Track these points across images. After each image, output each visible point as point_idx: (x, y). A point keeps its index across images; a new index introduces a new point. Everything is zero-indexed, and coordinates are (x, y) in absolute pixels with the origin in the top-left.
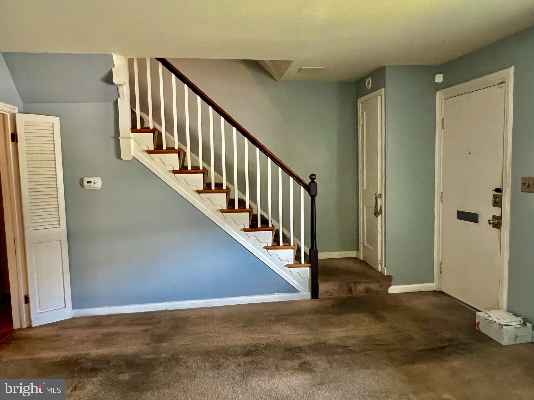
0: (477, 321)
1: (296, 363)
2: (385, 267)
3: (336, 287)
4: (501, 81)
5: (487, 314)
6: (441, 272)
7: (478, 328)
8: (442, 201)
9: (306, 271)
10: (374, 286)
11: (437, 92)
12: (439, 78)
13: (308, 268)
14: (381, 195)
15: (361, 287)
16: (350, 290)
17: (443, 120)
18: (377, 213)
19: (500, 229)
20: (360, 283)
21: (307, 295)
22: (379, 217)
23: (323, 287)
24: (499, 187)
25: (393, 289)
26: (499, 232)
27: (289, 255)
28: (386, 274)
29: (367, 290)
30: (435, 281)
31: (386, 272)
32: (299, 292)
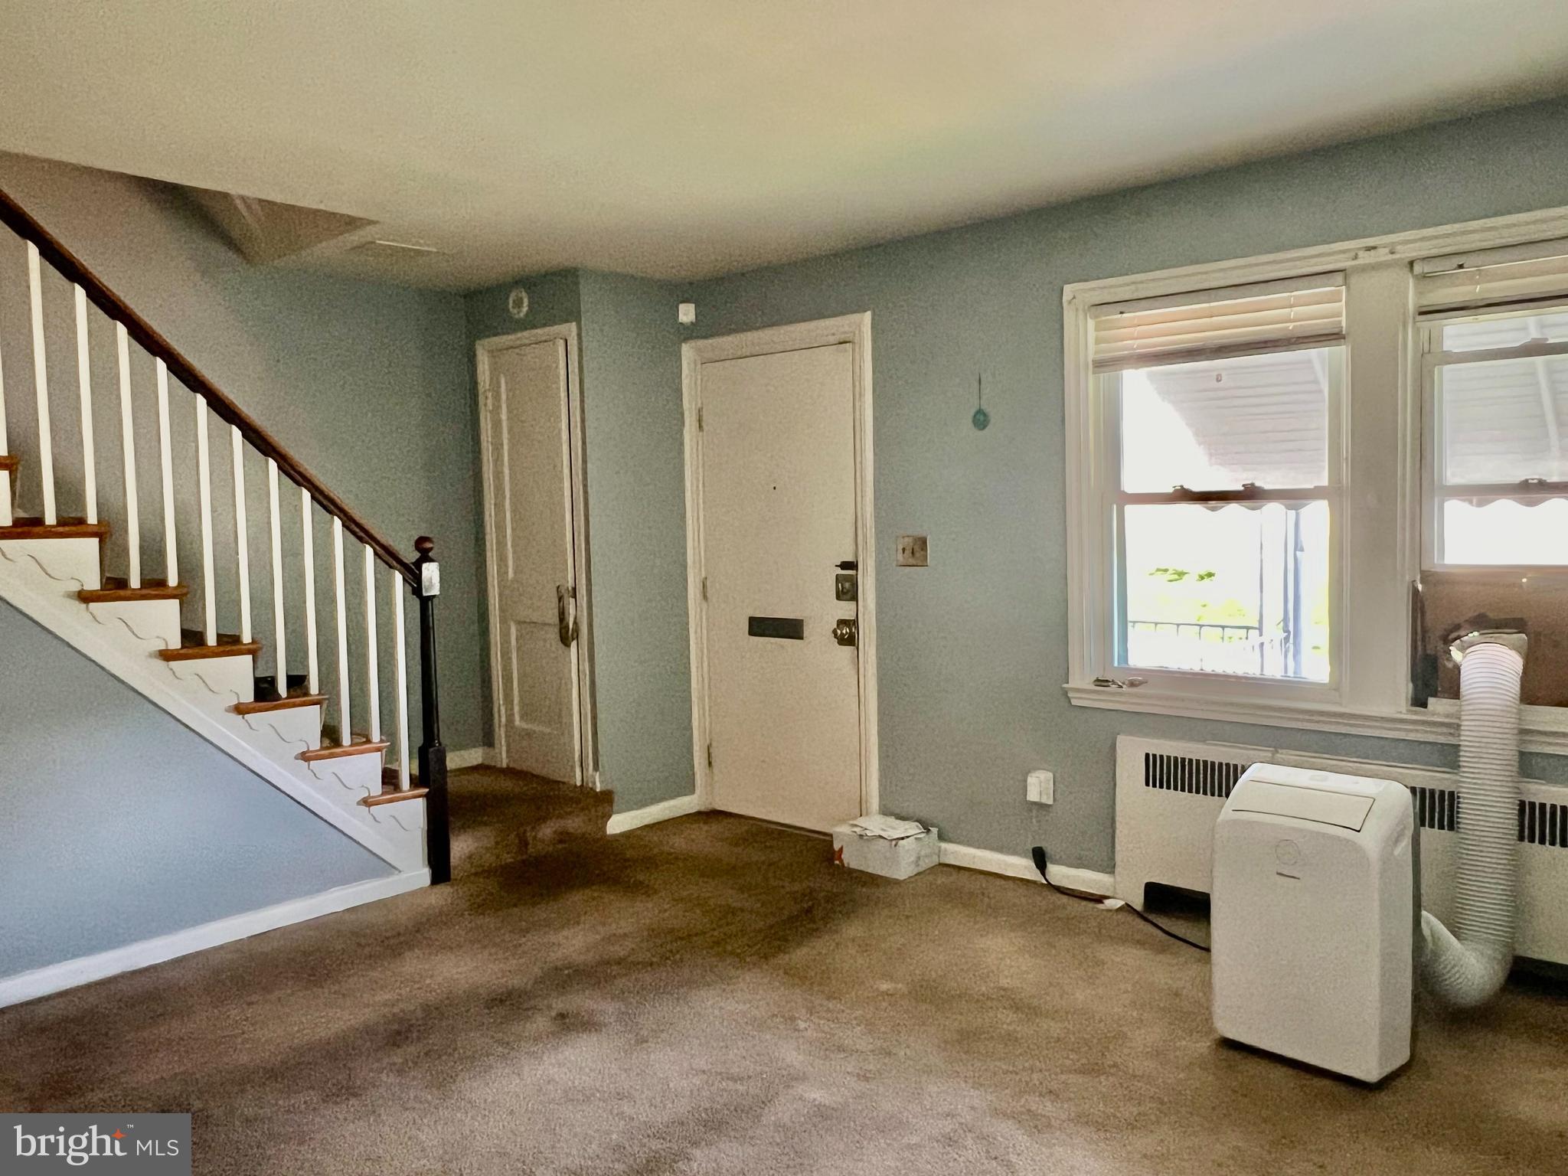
0: (837, 847)
1: (541, 1023)
2: (596, 768)
3: (490, 842)
4: (843, 337)
5: (856, 826)
6: (710, 763)
7: (841, 861)
8: (705, 597)
9: (413, 810)
10: (575, 824)
11: (683, 344)
12: (687, 313)
13: (421, 799)
14: (574, 589)
15: (547, 831)
16: (524, 843)
17: (700, 410)
18: (566, 636)
19: (854, 645)
20: (543, 819)
21: (422, 875)
22: (574, 644)
23: (461, 847)
24: (850, 558)
25: (618, 824)
26: (853, 653)
27: (367, 768)
28: (598, 790)
29: (563, 837)
30: (698, 791)
31: (598, 784)
32: (397, 872)
